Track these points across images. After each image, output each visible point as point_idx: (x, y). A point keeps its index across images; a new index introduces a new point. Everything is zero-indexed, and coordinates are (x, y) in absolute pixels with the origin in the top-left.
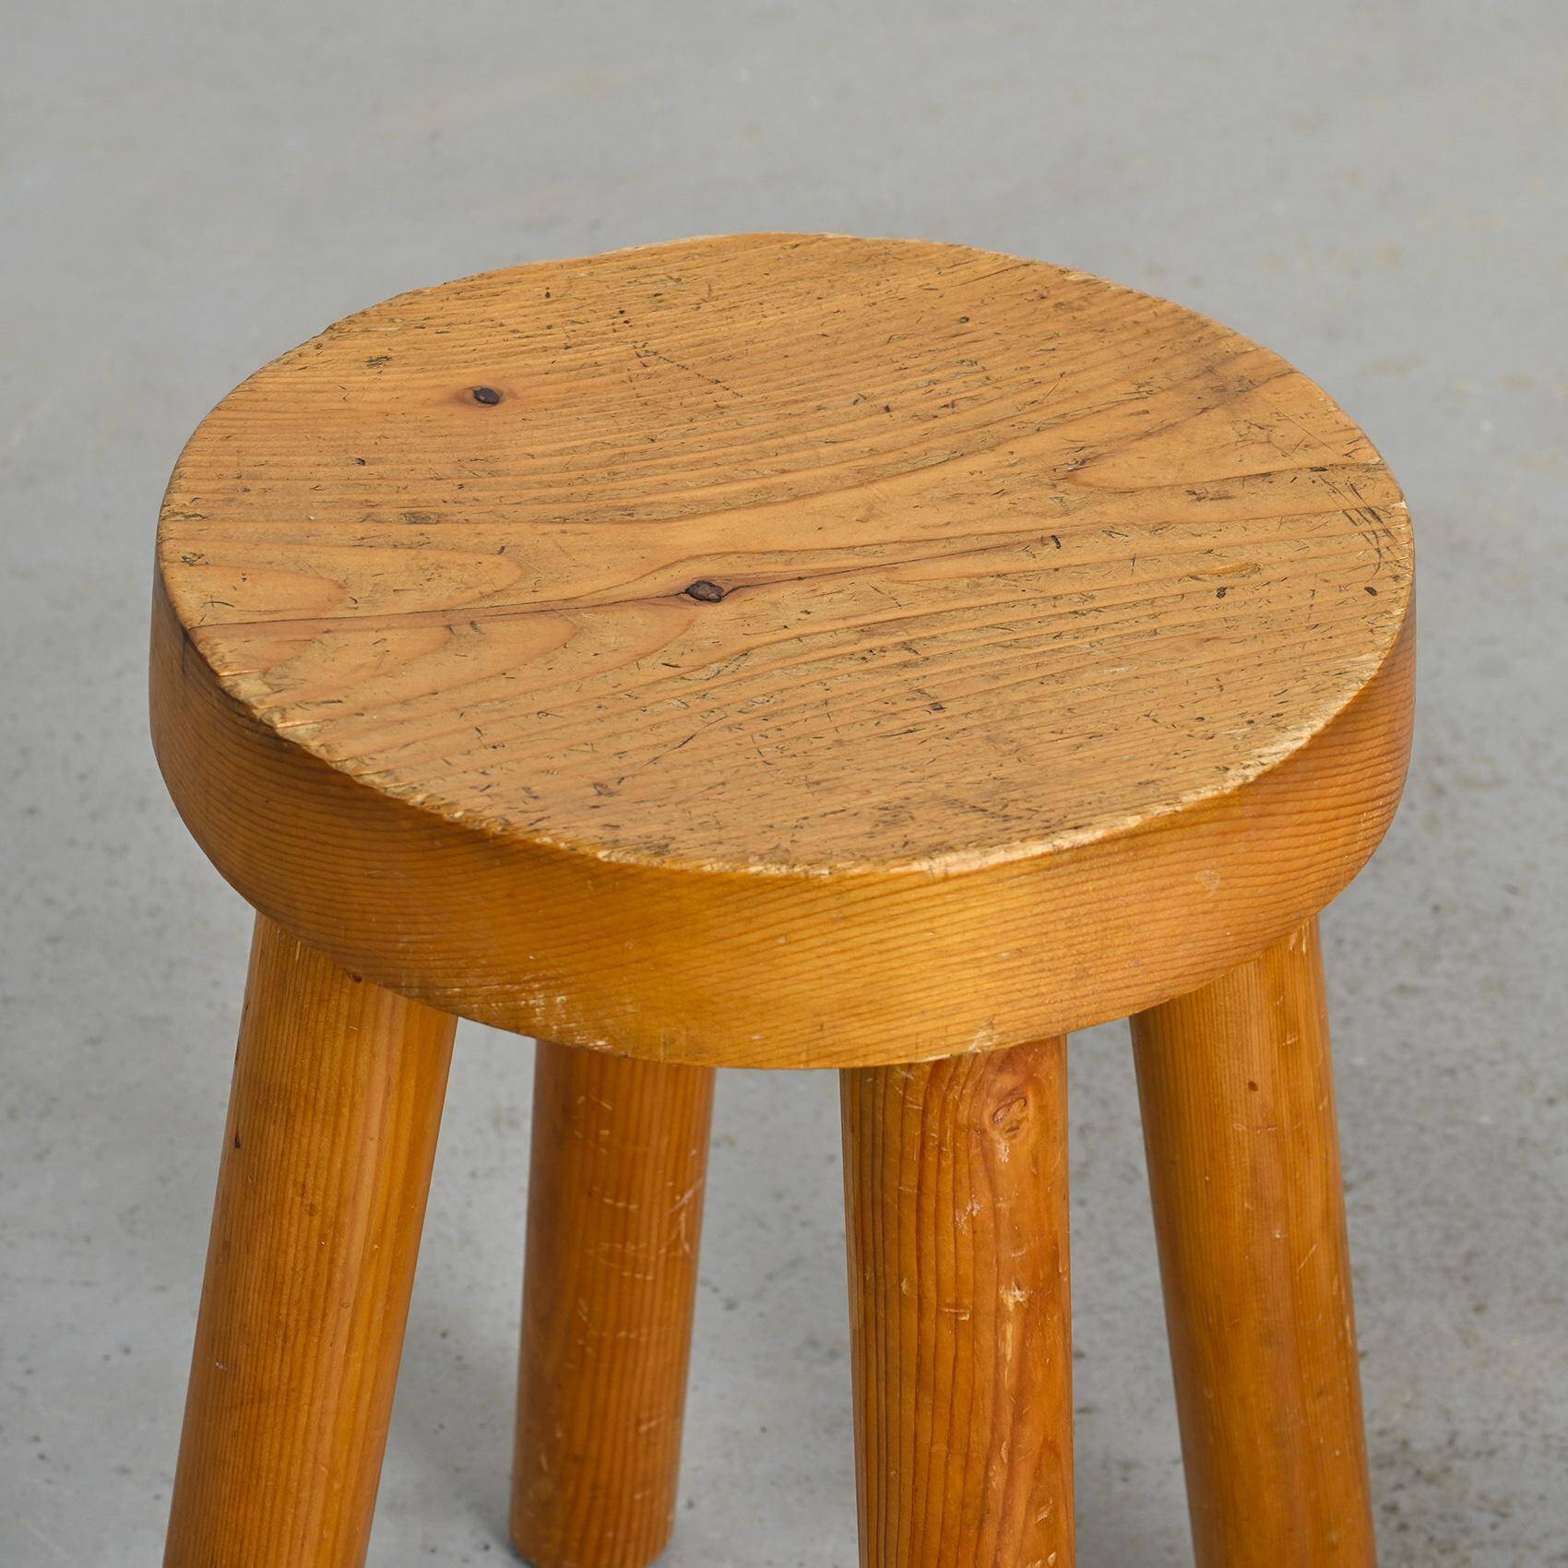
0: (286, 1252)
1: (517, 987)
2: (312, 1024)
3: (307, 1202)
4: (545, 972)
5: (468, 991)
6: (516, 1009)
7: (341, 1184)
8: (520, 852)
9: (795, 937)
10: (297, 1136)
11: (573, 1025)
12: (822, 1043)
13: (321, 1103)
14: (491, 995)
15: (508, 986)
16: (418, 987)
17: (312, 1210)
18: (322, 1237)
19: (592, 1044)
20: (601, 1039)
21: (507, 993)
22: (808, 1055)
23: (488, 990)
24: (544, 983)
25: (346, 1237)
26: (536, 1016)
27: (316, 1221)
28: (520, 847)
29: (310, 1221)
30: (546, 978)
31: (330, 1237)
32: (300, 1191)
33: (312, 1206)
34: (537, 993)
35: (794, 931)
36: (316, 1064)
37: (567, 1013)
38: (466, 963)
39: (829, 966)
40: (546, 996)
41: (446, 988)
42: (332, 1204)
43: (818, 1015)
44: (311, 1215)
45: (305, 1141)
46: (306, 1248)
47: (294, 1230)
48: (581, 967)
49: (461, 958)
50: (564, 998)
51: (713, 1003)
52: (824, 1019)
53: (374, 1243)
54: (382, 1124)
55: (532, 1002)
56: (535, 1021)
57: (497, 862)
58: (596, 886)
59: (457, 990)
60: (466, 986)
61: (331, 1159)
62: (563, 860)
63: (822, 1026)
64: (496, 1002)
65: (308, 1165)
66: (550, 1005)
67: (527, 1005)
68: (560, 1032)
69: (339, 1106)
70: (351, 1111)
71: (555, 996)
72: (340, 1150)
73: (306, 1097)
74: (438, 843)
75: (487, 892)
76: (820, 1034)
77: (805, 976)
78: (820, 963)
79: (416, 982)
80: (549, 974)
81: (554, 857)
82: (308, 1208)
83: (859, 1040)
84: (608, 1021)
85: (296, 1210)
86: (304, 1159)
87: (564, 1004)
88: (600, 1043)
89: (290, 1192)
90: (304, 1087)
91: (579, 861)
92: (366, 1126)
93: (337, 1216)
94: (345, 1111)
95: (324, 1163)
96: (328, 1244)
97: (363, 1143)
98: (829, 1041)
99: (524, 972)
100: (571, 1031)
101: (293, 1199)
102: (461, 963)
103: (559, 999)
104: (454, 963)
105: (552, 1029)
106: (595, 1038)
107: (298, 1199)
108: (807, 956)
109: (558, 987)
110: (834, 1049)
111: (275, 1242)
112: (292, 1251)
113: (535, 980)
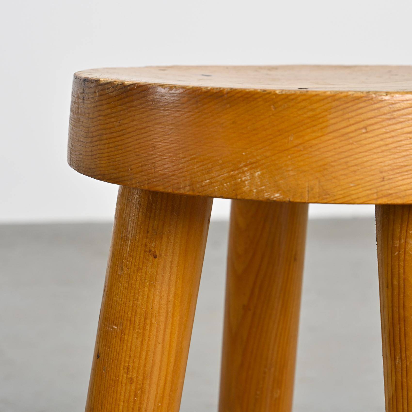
0: (119, 405)
1: (237, 172)
2: (134, 283)
3: (129, 376)
4: (250, 160)
5: (213, 180)
6: (236, 184)
7: (145, 366)
8: (239, 98)
9: (369, 128)
10: (126, 342)
11: (263, 187)
12: (383, 188)
13: (137, 323)
14: (224, 179)
15: (232, 173)
16: (189, 186)
17: (131, 381)
18: (136, 395)
19: (272, 197)
20: (277, 193)
21: (232, 176)
22: (377, 195)
23: (222, 177)
24: (249, 167)
25: (147, 396)
26: (245, 186)
27: (133, 387)
28: (239, 95)
29: (131, 387)
30: (251, 163)
31: (139, 395)
32: (126, 371)
33: (131, 379)
34: (246, 173)
35: (370, 125)
36: (135, 302)
37: (261, 181)
38: (212, 165)
39: (387, 145)
40: (251, 174)
41: (202, 182)
42: (140, 378)
43: (381, 172)
44: (131, 383)
45: (129, 344)
46: (128, 401)
47: (123, 392)
48: (268, 154)
49: (209, 163)
50: (259, 173)
51: (332, 166)
52: (384, 174)
53: (159, 402)
54: (164, 335)
55: (243, 179)
56: (245, 189)
57: (228, 106)
58: (275, 108)
59: (208, 181)
60: (213, 178)
61: (140, 354)
62: (260, 97)
63: (384, 178)
64: (226, 183)
65: (130, 356)
66: (252, 177)
67: (241, 181)
68: (257, 193)
69: (145, 324)
70: (151, 327)
71: (255, 172)
72: (145, 348)
73: (130, 321)
74: (199, 105)
75: (222, 124)
76: (383, 183)
77: (375, 151)
78: (382, 143)
79: (188, 183)
80: (252, 161)
81: (256, 96)
82: (130, 380)
83: (401, 187)
84: (280, 181)
85: (124, 381)
86: (128, 353)
87: (259, 176)
88: (277, 195)
89: (122, 372)
90: (130, 316)
91: (267, 96)
92: (157, 337)
93: (143, 384)
94: (148, 327)
95: (138, 355)
96: (138, 399)
97: (155, 345)
98: (387, 187)
99: (240, 162)
100: (263, 190)
101: (123, 376)
102: (210, 166)
103: (257, 174)
104: (206, 166)
105: (253, 191)
106: (274, 193)
107: (125, 375)
108: (376, 139)
109: (256, 167)
110: (390, 192)
111: (114, 400)
112: (122, 403)
113: (245, 166)
